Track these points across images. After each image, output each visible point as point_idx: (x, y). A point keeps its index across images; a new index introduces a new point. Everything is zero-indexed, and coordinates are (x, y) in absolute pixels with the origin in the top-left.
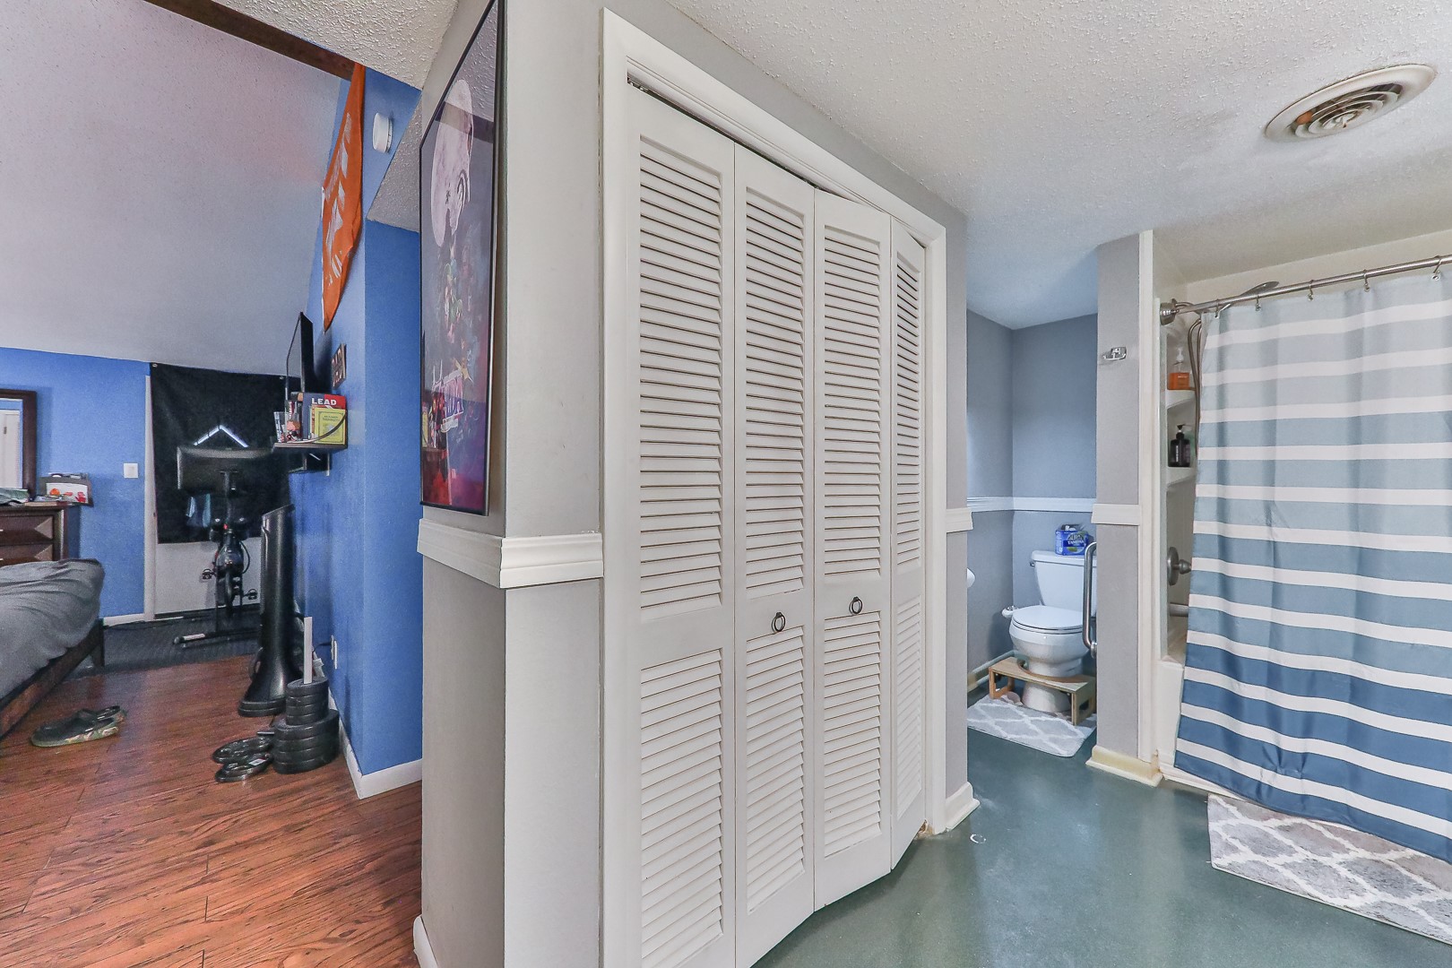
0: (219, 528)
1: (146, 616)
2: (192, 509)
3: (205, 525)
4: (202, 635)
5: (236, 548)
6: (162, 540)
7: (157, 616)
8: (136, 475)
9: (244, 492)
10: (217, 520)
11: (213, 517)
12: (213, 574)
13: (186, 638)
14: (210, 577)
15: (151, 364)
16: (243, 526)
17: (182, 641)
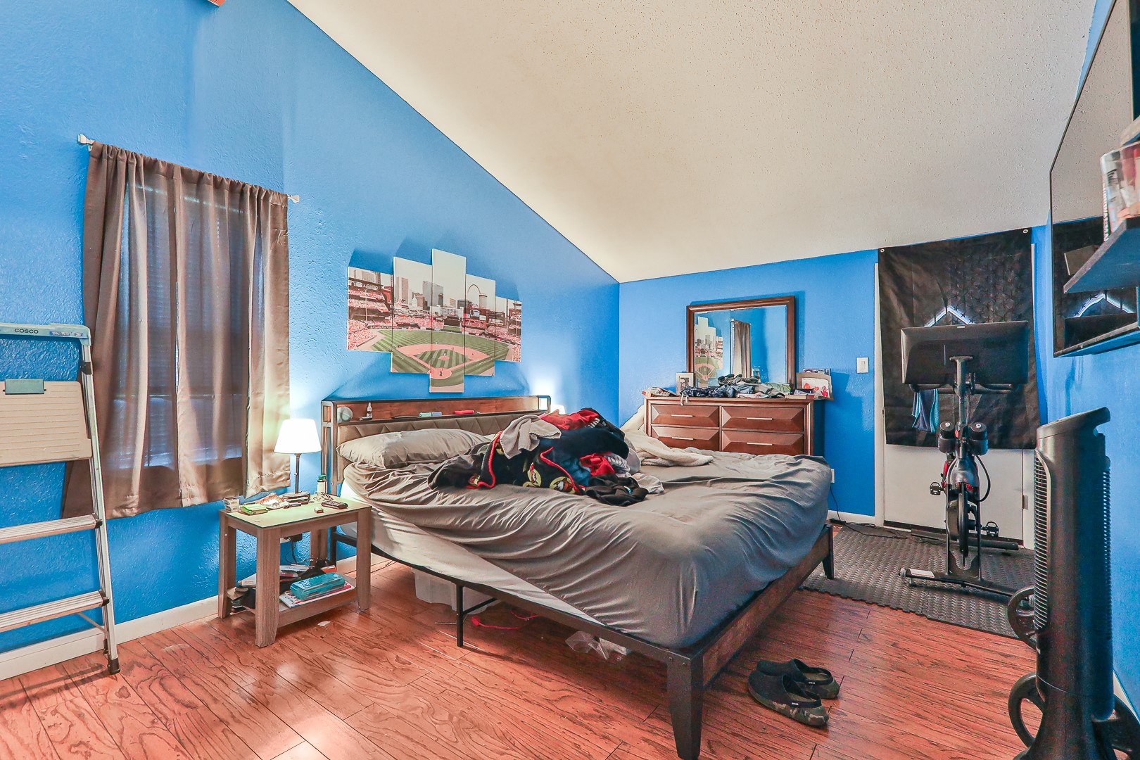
0: (949, 434)
1: (876, 520)
2: (918, 409)
3: (932, 429)
4: (930, 574)
5: (969, 465)
6: (889, 441)
7: (887, 523)
8: (866, 370)
9: (978, 387)
10: (947, 425)
11: (941, 421)
12: (942, 490)
13: (914, 572)
14: (938, 494)
15: (879, 250)
16: (979, 436)
17: (908, 575)
